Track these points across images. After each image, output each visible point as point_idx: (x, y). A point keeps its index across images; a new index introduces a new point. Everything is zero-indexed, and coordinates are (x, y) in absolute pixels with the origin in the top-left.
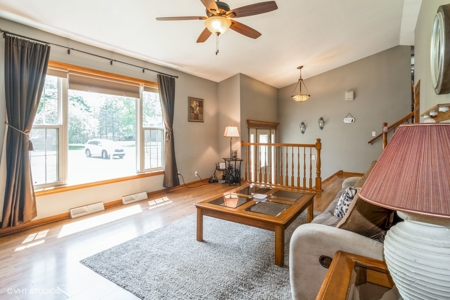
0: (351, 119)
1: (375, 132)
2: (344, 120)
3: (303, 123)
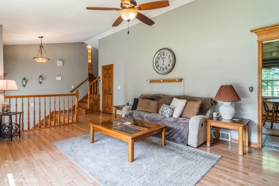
0: (61, 78)
1: (73, 86)
2: (57, 78)
3: (24, 79)
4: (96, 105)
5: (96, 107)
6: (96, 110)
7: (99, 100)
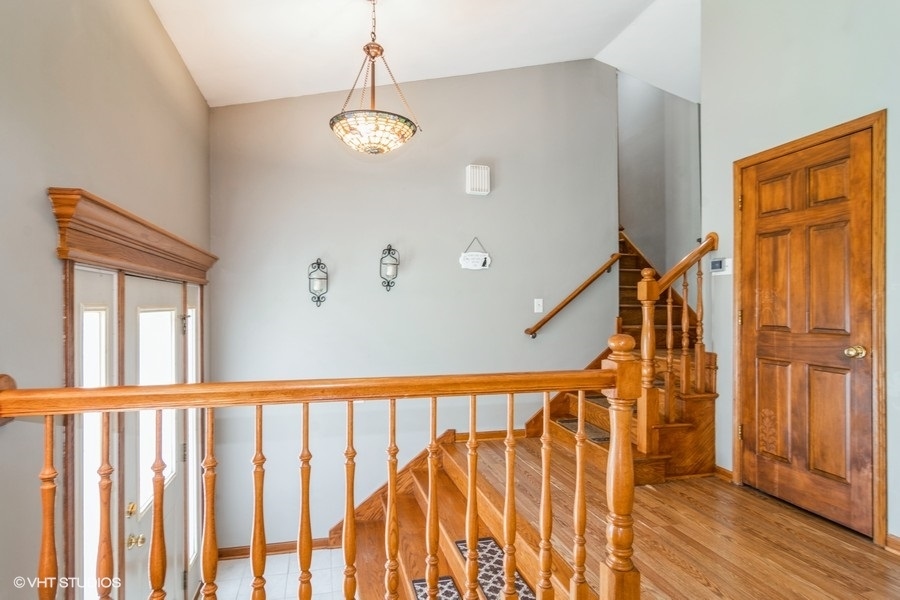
0: (481, 256)
1: (540, 301)
2: (461, 261)
3: (319, 264)
4: (691, 429)
5: (690, 437)
6: (688, 462)
7: (710, 393)
